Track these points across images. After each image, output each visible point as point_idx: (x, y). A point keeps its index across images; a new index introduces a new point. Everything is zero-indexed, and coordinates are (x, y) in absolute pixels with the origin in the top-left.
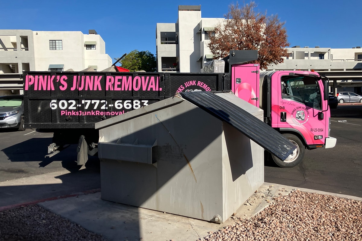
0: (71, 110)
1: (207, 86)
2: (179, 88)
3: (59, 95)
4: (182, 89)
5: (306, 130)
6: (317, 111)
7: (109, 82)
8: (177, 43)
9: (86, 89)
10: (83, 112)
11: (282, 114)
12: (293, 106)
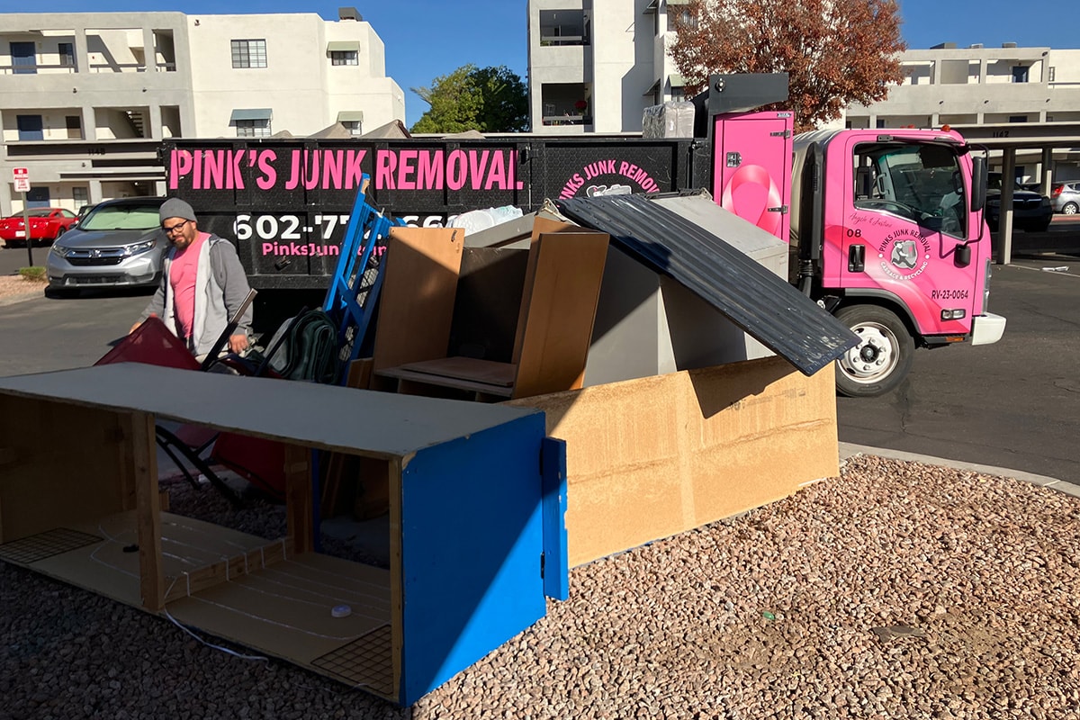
0: (287, 242)
1: (645, 174)
2: (570, 181)
3: (256, 202)
4: (577, 183)
5: (918, 296)
6: (951, 241)
7: (385, 166)
8: (587, 42)
9: (326, 186)
10: (318, 248)
11: (853, 250)
12: (884, 227)
